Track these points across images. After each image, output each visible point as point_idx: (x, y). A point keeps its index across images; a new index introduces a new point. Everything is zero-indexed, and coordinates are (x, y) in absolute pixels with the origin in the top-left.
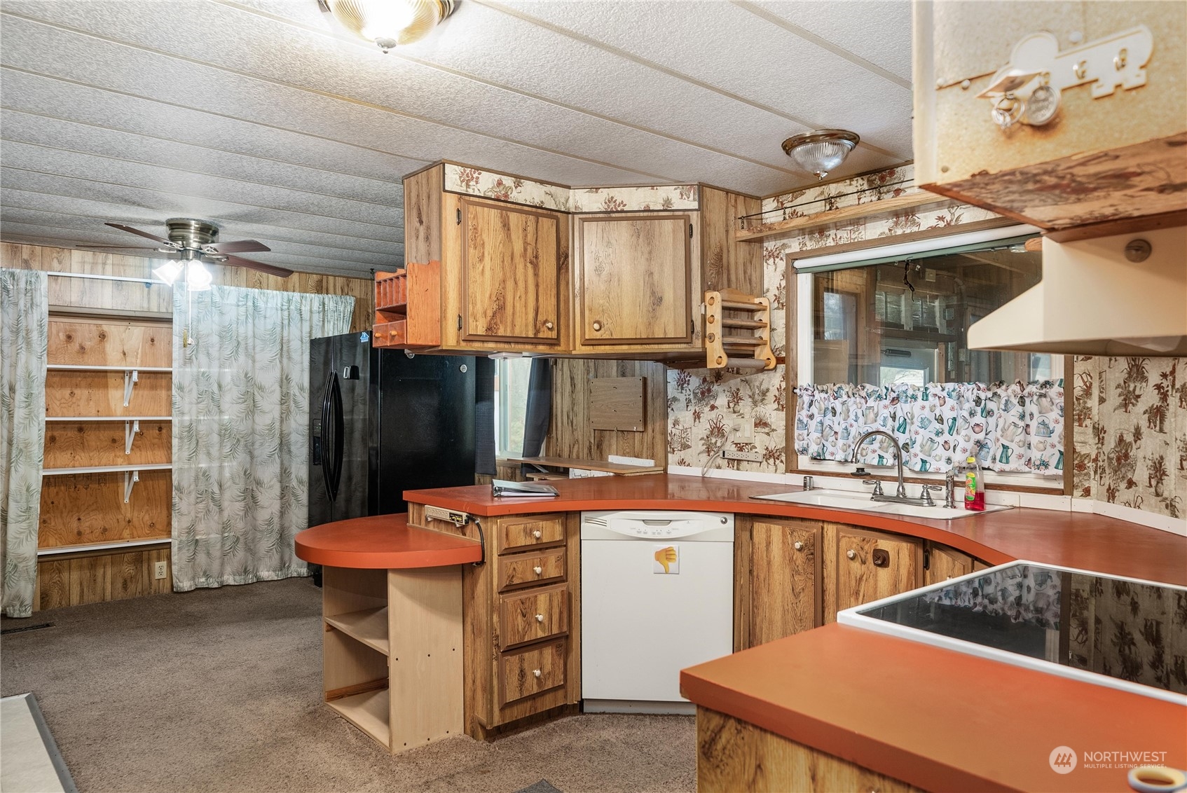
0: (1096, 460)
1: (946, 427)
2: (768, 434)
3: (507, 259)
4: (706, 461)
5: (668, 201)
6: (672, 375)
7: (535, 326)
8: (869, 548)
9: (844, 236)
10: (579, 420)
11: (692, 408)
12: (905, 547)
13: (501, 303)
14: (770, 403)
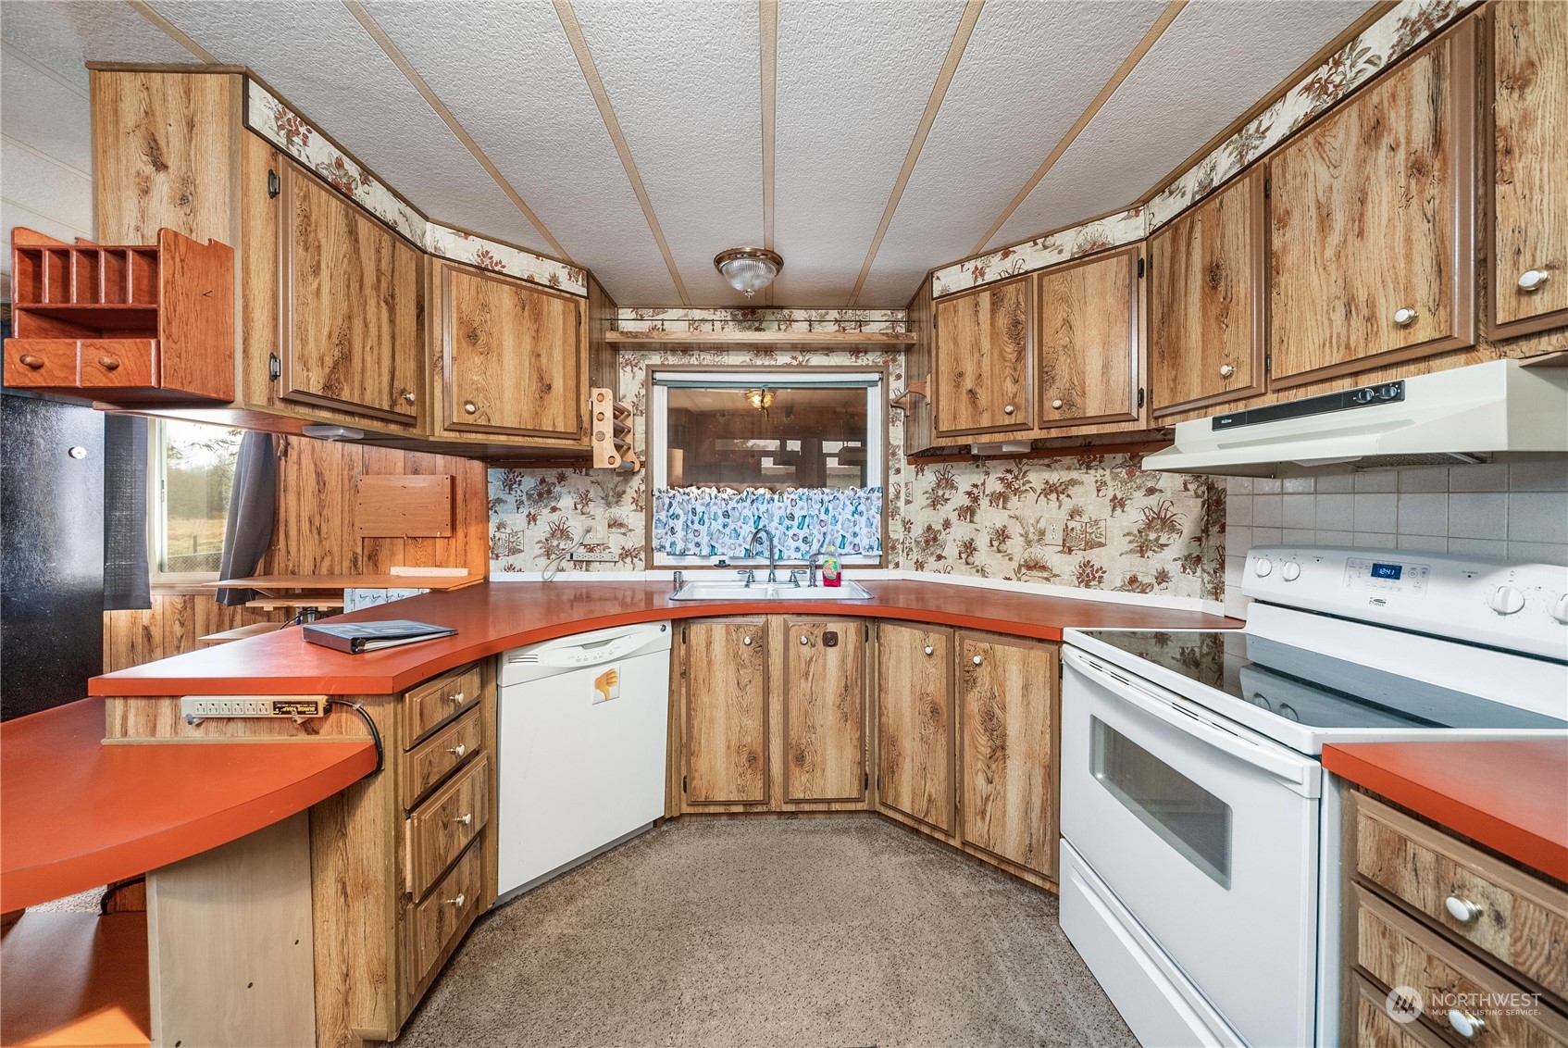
0: (903, 543)
1: (796, 523)
2: (624, 534)
3: (354, 286)
4: (545, 565)
5: (554, 278)
6: (496, 476)
7: (391, 394)
8: (819, 633)
9: (708, 359)
10: (334, 526)
11: (525, 510)
12: (852, 626)
13: (346, 350)
14: (627, 505)
